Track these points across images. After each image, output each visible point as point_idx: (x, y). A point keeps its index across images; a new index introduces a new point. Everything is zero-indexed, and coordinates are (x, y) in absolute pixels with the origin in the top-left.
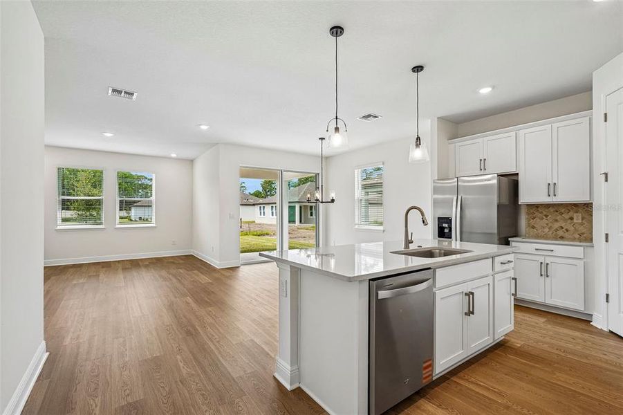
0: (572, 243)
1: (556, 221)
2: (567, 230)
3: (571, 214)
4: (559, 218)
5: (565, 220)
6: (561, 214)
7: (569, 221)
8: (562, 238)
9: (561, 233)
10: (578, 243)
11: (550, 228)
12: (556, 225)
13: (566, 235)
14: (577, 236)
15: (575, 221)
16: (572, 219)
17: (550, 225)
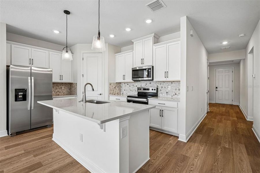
0: (61, 96)
1: (57, 89)
2: (60, 92)
3: (61, 86)
4: (58, 87)
5: (59, 89)
6: (58, 86)
7: (61, 89)
8: (58, 95)
9: (58, 93)
10: (63, 96)
11: (55, 92)
12: (57, 91)
13: (60, 94)
14: (63, 94)
15: (62, 89)
16: (61, 88)
17: (55, 90)
